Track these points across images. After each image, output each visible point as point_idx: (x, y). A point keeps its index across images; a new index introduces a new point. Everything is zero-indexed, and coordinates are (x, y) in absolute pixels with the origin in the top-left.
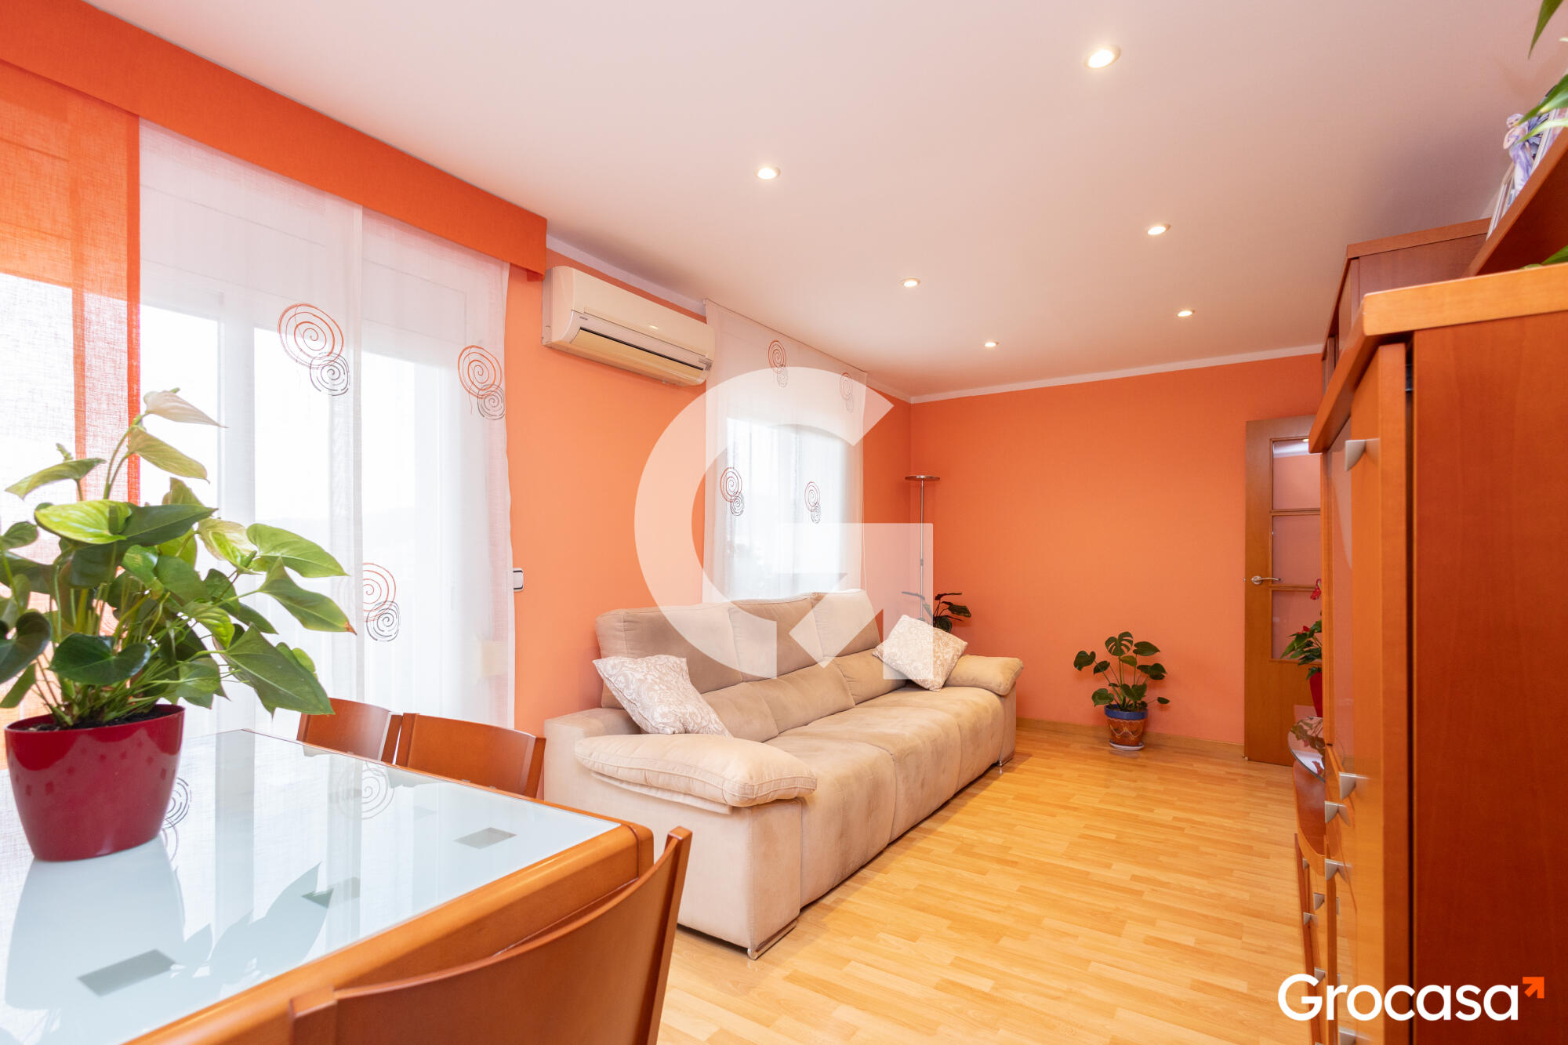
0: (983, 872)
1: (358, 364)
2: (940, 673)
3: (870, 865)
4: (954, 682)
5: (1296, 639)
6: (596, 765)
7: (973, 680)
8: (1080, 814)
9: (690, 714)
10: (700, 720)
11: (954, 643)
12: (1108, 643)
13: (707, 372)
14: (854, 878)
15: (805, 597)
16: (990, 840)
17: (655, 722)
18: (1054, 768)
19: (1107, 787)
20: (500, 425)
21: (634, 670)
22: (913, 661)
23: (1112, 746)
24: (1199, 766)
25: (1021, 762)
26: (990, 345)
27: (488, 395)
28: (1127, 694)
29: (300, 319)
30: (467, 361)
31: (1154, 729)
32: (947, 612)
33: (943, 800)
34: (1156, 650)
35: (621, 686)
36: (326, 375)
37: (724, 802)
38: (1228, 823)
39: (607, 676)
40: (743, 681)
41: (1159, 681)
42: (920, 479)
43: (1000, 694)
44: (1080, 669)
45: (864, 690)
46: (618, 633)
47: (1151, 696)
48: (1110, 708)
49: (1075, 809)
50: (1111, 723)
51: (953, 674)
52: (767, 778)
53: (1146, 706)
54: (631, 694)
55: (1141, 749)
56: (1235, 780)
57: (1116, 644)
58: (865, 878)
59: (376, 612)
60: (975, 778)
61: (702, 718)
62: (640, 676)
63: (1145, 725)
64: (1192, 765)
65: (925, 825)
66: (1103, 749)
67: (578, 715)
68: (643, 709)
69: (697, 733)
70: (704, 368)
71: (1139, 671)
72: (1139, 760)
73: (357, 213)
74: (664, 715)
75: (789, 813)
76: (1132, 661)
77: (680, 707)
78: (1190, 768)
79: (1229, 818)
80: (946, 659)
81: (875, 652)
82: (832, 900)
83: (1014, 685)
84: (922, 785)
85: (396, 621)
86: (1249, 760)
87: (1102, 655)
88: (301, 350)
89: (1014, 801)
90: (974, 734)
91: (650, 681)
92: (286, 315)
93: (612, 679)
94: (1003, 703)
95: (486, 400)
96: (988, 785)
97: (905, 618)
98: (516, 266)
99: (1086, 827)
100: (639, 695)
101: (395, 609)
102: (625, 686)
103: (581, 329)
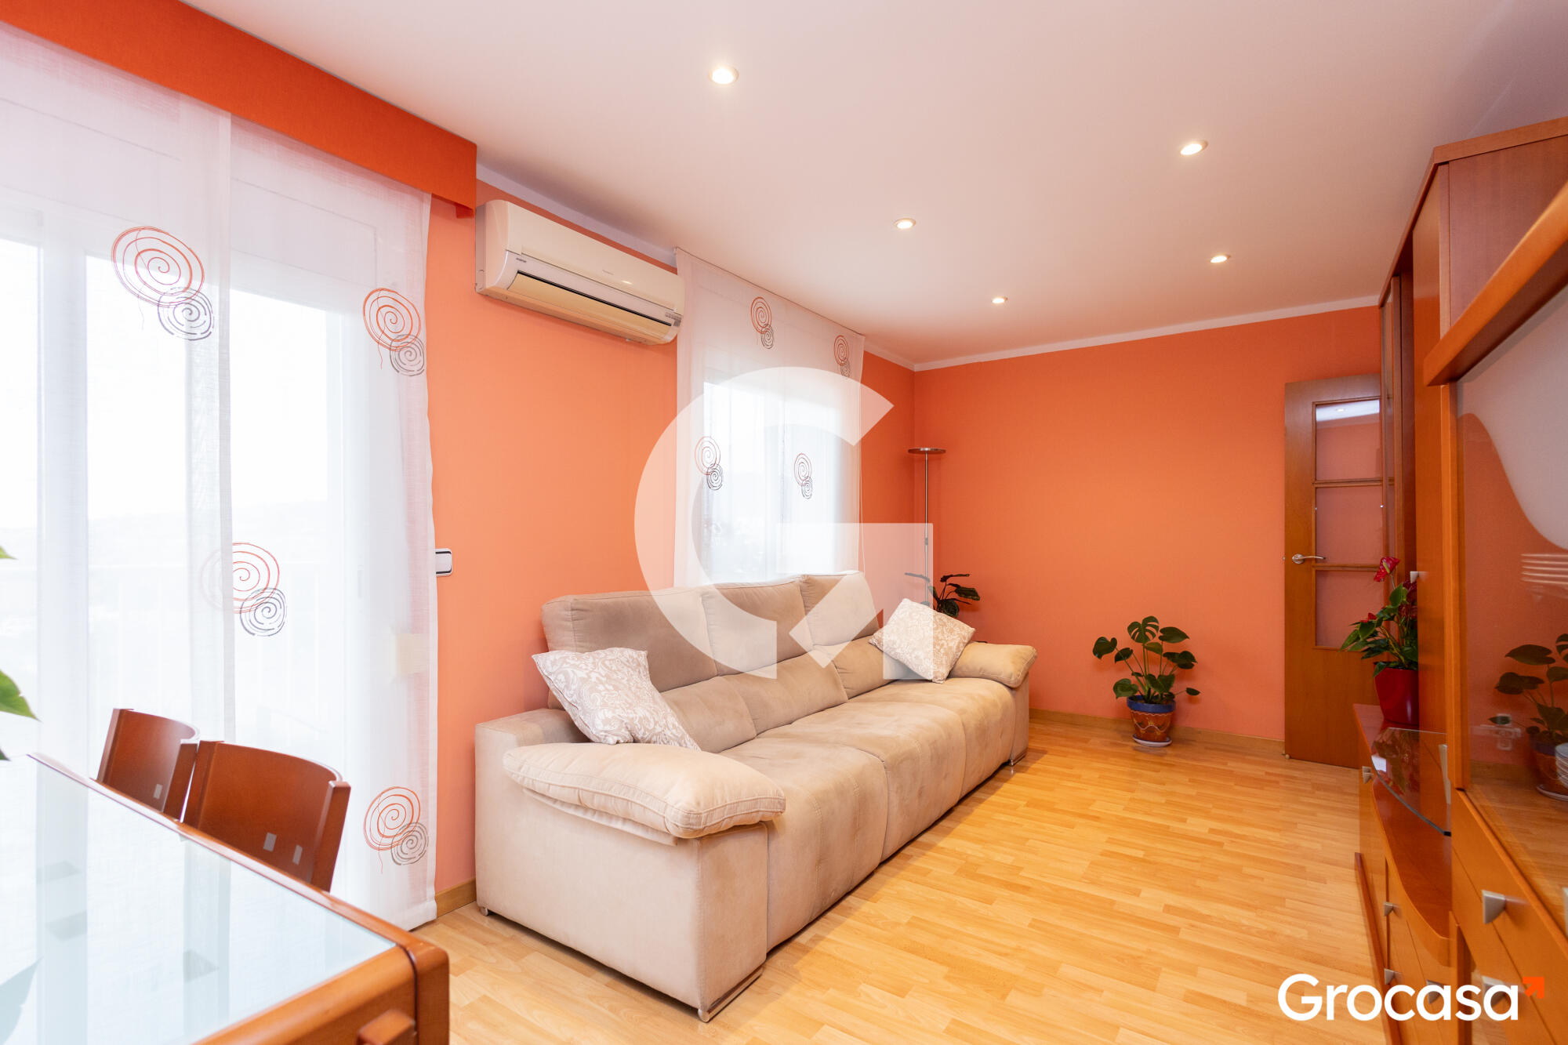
0: (988, 900)
1: (225, 305)
2: (944, 662)
3: (858, 891)
4: (959, 673)
5: (1361, 628)
6: (526, 780)
7: (981, 669)
8: (1103, 825)
9: (640, 718)
10: (652, 726)
11: (958, 630)
12: (1131, 627)
13: (675, 328)
14: (838, 907)
15: (793, 580)
16: (998, 857)
17: (596, 729)
18: (1071, 768)
19: (1132, 791)
20: (420, 383)
21: (576, 667)
22: (914, 649)
23: (1136, 742)
24: (1233, 765)
25: (1035, 760)
26: (998, 301)
27: (403, 347)
28: (1153, 686)
29: (143, 245)
30: (375, 308)
31: (1184, 723)
32: (955, 596)
33: (945, 809)
34: (1184, 636)
35: (561, 686)
36: (181, 314)
37: (665, 830)
38: (1273, 836)
39: (546, 674)
40: (717, 675)
41: (1187, 671)
42: (924, 452)
43: (1010, 685)
44: (1100, 657)
45: (857, 683)
46: (565, 623)
47: (1178, 689)
48: (1133, 700)
49: (1096, 818)
50: (1136, 716)
51: (959, 664)
52: (719, 802)
53: (1174, 697)
54: (572, 695)
55: (1169, 745)
56: (1277, 782)
57: (1139, 630)
58: (850, 908)
59: (253, 602)
60: (982, 780)
61: (656, 723)
62: (582, 674)
63: (1173, 720)
64: (1225, 764)
65: (923, 839)
66: (1127, 745)
67: (515, 719)
68: (584, 714)
69: (649, 742)
70: (673, 324)
71: (1165, 659)
72: (1166, 758)
73: (223, 123)
74: (606, 721)
75: (752, 842)
76: (1157, 649)
77: (629, 711)
78: (1223, 767)
79: (1273, 829)
80: (951, 648)
81: (873, 640)
82: (810, 937)
83: (1026, 675)
84: (920, 794)
85: (280, 611)
86: (1291, 758)
87: (1124, 641)
88: (145, 283)
89: (1026, 808)
90: (981, 733)
91: (593, 680)
92: (124, 239)
93: (552, 678)
94: (1014, 696)
95: (402, 353)
96: (997, 788)
97: (906, 602)
98: (441, 198)
99: (1111, 841)
100: (580, 697)
101: (278, 597)
102: (565, 686)
103: (519, 272)
